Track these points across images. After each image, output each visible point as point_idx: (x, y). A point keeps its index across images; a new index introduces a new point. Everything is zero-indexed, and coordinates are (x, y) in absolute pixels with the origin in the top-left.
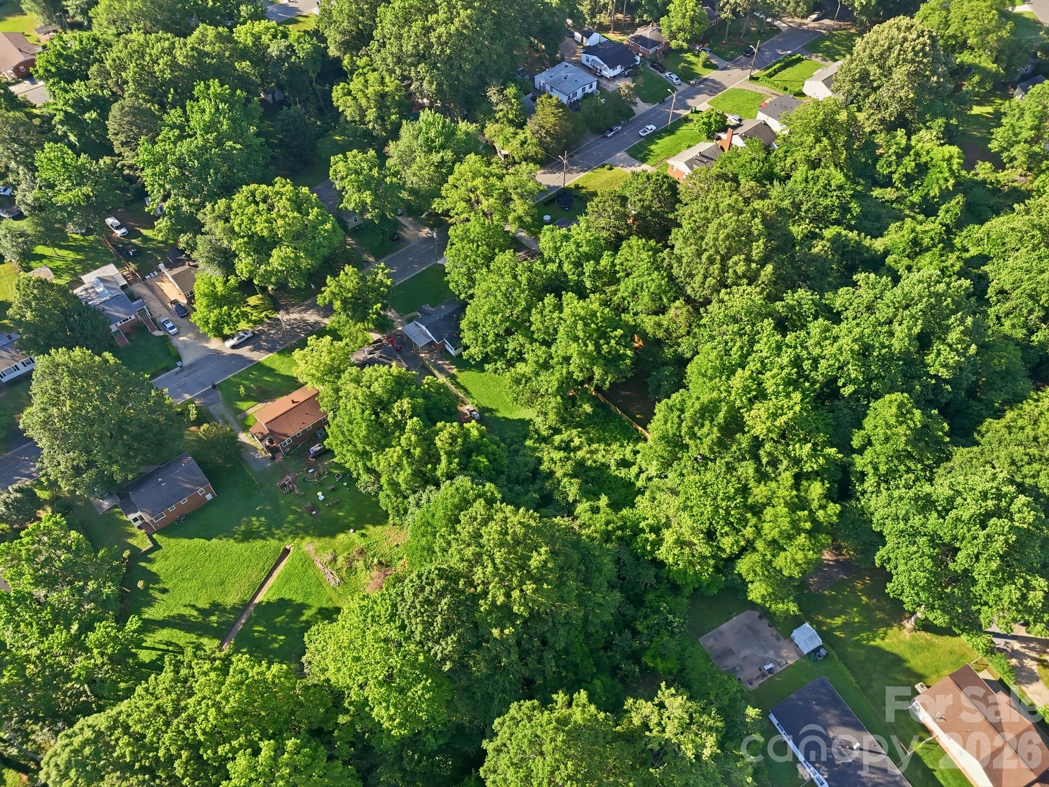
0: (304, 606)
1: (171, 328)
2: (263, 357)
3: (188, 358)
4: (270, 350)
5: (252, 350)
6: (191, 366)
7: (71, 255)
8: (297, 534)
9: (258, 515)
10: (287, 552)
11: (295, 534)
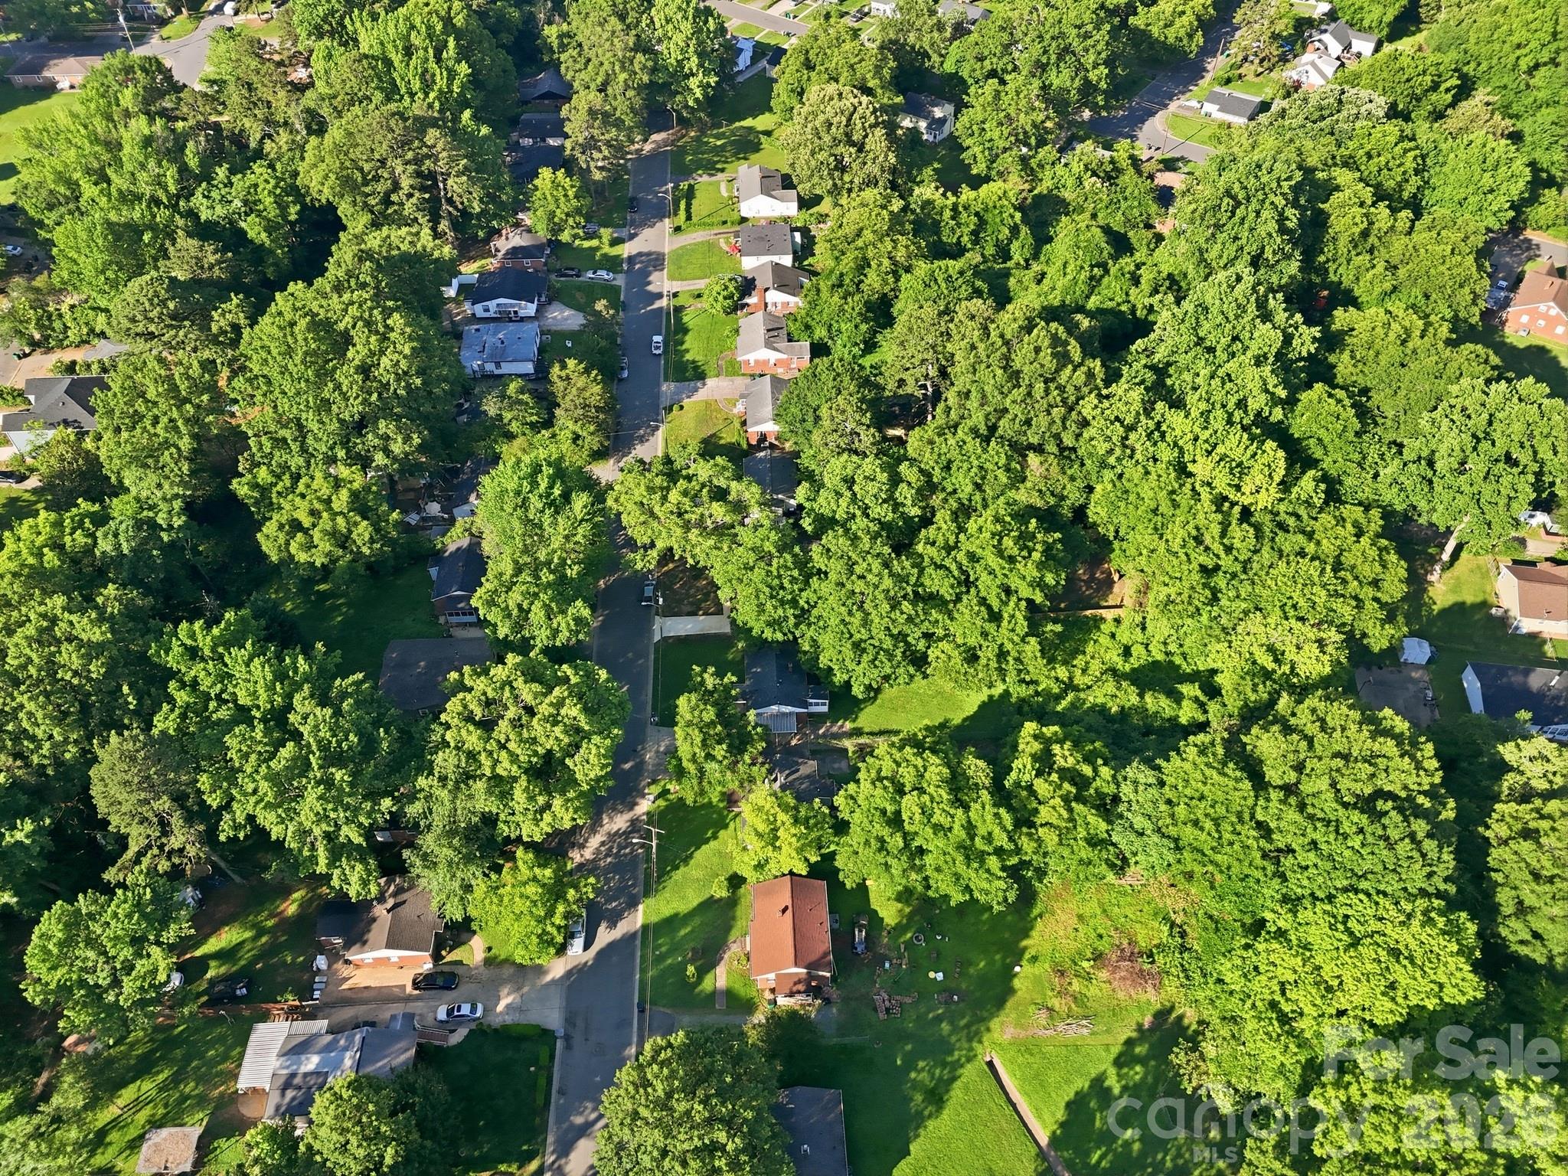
0: (1098, 1082)
1: (474, 1010)
2: (639, 917)
3: (552, 1018)
4: (633, 904)
5: (613, 925)
6: (570, 1021)
7: (147, 1086)
8: (977, 1033)
9: (910, 1065)
10: (990, 1064)
11: (974, 1035)
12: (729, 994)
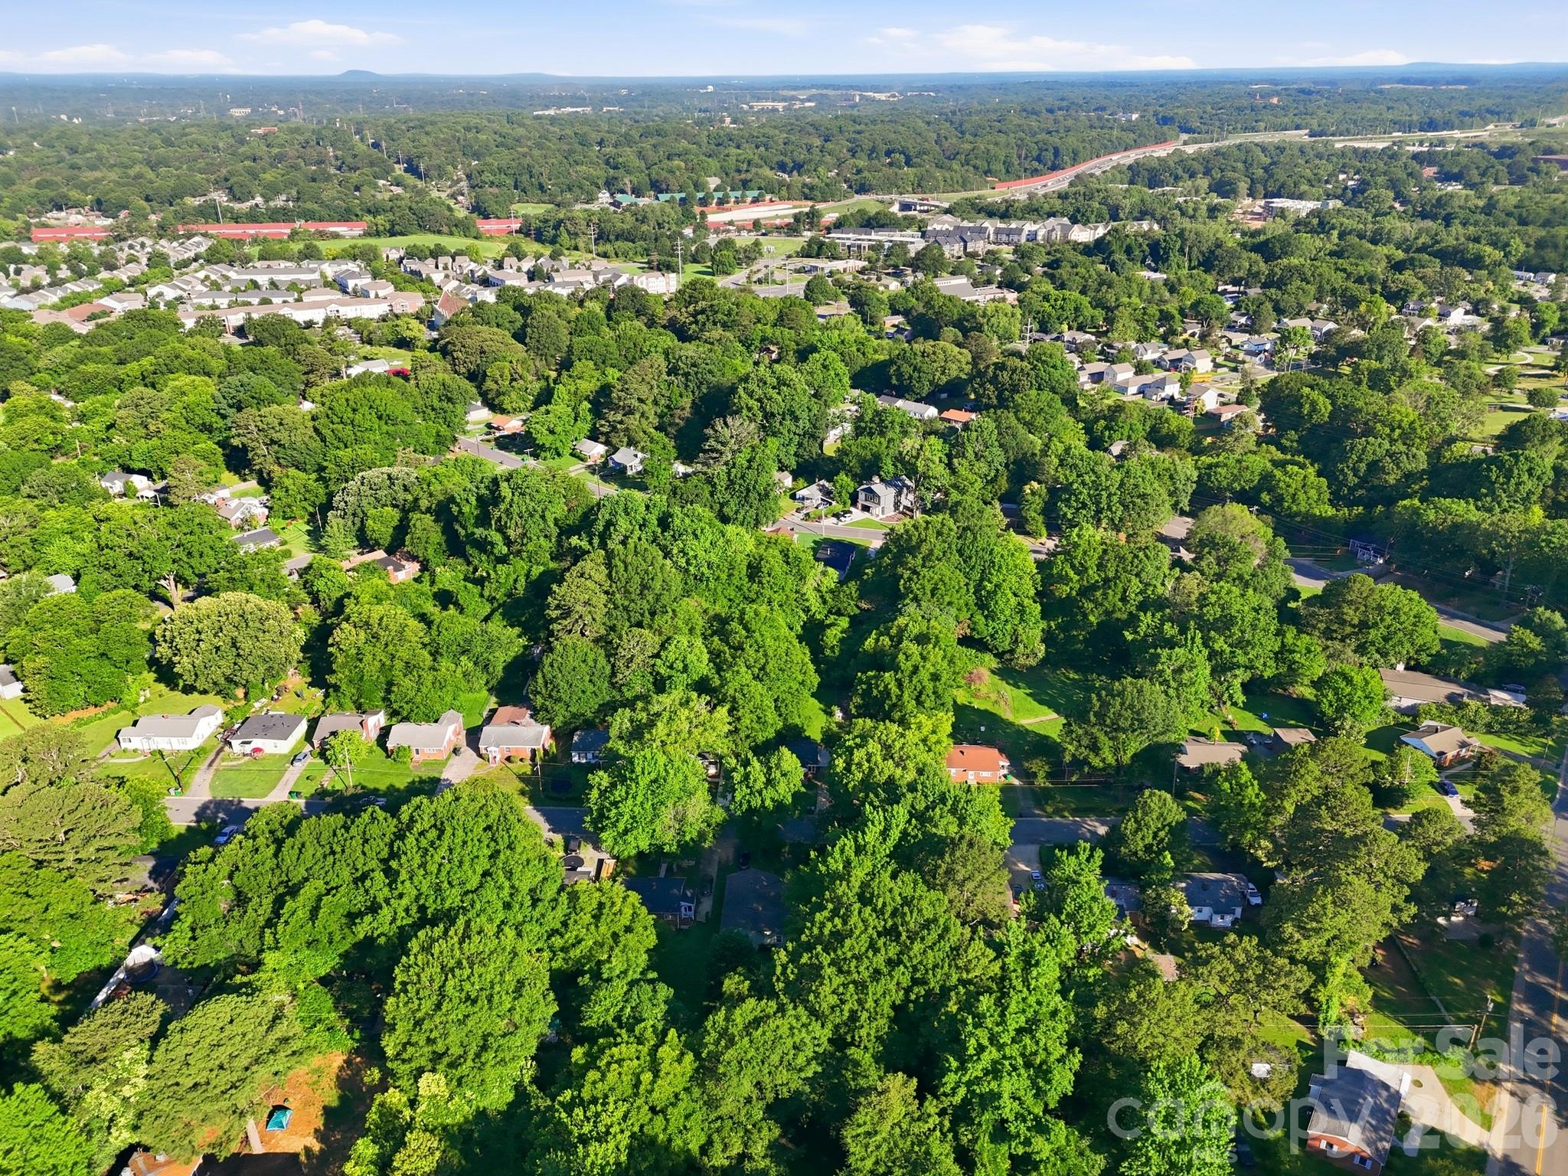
0: (1028, 695)
3: (1033, 849)
9: (1030, 742)
12: (1003, 791)
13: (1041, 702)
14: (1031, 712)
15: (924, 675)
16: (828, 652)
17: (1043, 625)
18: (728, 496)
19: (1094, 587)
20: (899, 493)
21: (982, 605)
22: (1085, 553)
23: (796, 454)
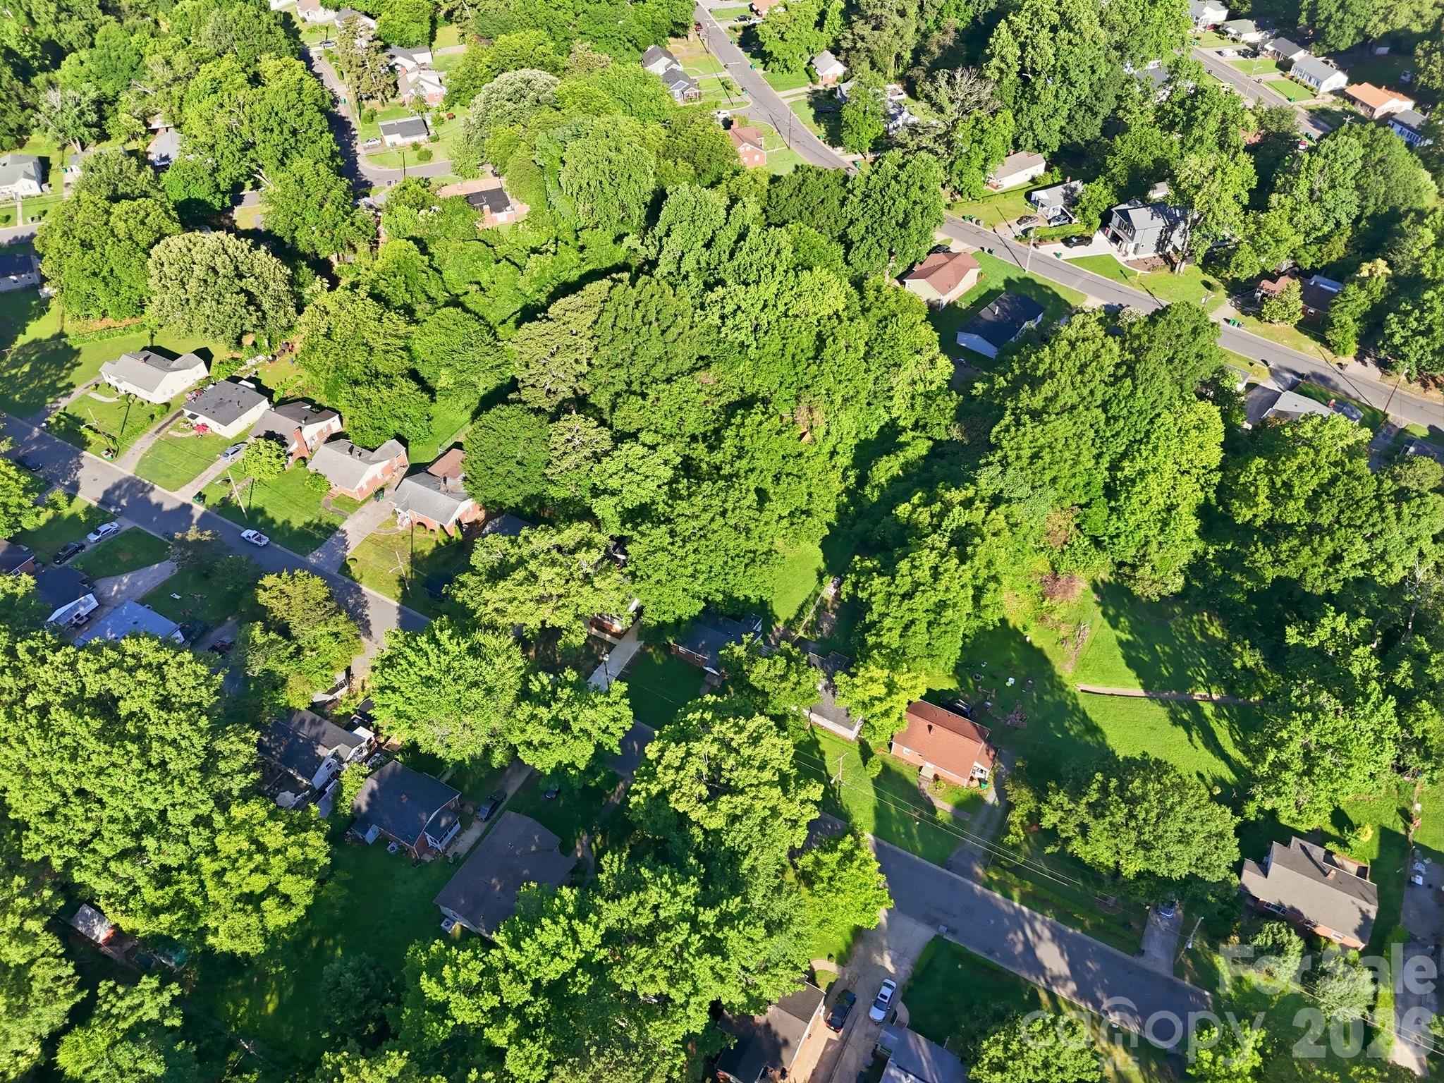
1: (888, 986)
3: (921, 934)
8: (1060, 684)
9: (1065, 731)
10: (1084, 691)
11: (1061, 687)
12: (960, 807)
13: (1131, 663)
14: (1105, 674)
15: (923, 602)
16: (868, 490)
17: (1198, 546)
18: (858, 213)
19: (1289, 530)
20: (1172, 227)
21: (1110, 491)
22: (1301, 468)
23: (1062, 130)
